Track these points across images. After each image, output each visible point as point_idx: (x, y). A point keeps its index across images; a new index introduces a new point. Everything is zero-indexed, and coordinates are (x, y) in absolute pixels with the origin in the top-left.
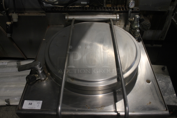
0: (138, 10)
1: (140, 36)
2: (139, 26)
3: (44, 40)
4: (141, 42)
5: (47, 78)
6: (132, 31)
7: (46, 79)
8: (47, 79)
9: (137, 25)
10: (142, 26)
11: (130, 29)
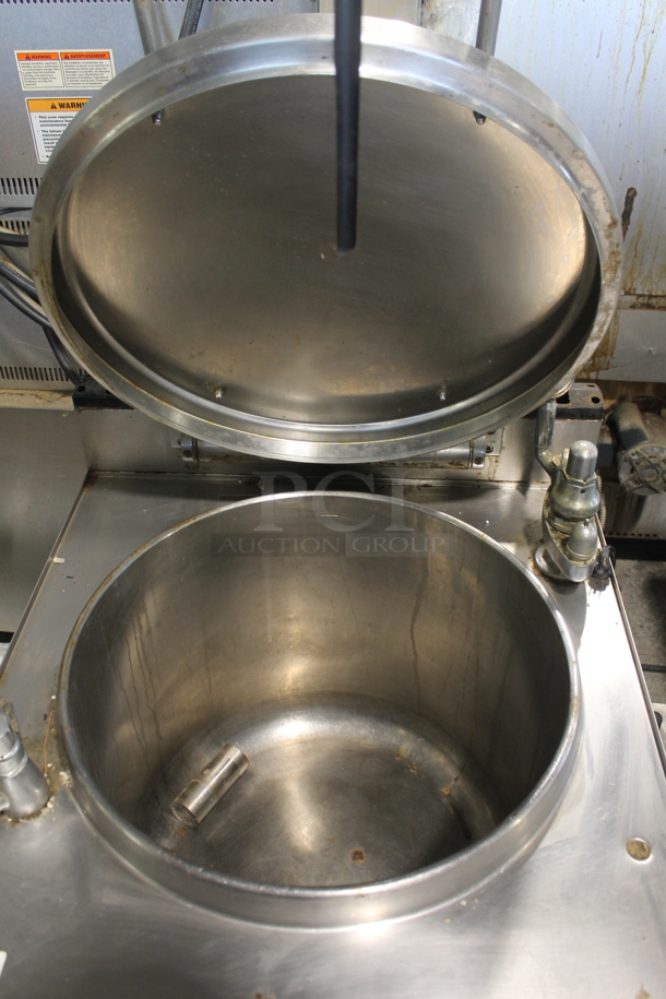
0: (595, 400)
1: (606, 555)
2: (596, 501)
3: (56, 560)
4: (610, 588)
5: (50, 805)
6: (555, 529)
7: (45, 811)
8: (50, 812)
9: (587, 499)
10: (633, 470)
11: (547, 514)
